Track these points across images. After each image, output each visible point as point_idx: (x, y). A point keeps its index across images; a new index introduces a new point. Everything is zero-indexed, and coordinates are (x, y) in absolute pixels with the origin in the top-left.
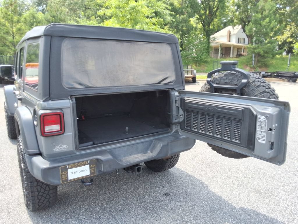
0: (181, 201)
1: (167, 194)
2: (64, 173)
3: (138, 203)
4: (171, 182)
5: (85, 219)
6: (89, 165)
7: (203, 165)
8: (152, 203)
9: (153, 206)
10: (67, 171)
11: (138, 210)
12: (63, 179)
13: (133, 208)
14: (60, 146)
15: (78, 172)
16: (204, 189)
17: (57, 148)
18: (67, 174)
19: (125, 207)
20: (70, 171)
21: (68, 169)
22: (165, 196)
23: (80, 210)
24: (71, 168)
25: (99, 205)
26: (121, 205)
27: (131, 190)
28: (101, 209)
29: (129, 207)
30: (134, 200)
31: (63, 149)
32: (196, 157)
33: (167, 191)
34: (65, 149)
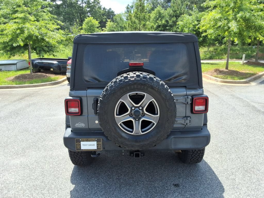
0: (184, 196)
1: (177, 185)
2: (78, 144)
3: (147, 184)
4: (190, 176)
5: (102, 181)
6: (96, 142)
7: (239, 169)
8: (158, 188)
9: (156, 191)
10: (80, 143)
11: (142, 190)
12: (77, 147)
13: (140, 186)
14: (79, 124)
15: (88, 145)
16: (219, 193)
17: (78, 125)
18: (80, 145)
19: (135, 183)
20: (82, 143)
21: (81, 141)
22: (173, 186)
23: (105, 174)
24: (83, 141)
25: (118, 175)
26: (133, 181)
27: (150, 171)
28: (118, 178)
29: (137, 184)
30: (146, 180)
31: (81, 126)
32: (239, 159)
33: (179, 182)
34: (82, 126)
